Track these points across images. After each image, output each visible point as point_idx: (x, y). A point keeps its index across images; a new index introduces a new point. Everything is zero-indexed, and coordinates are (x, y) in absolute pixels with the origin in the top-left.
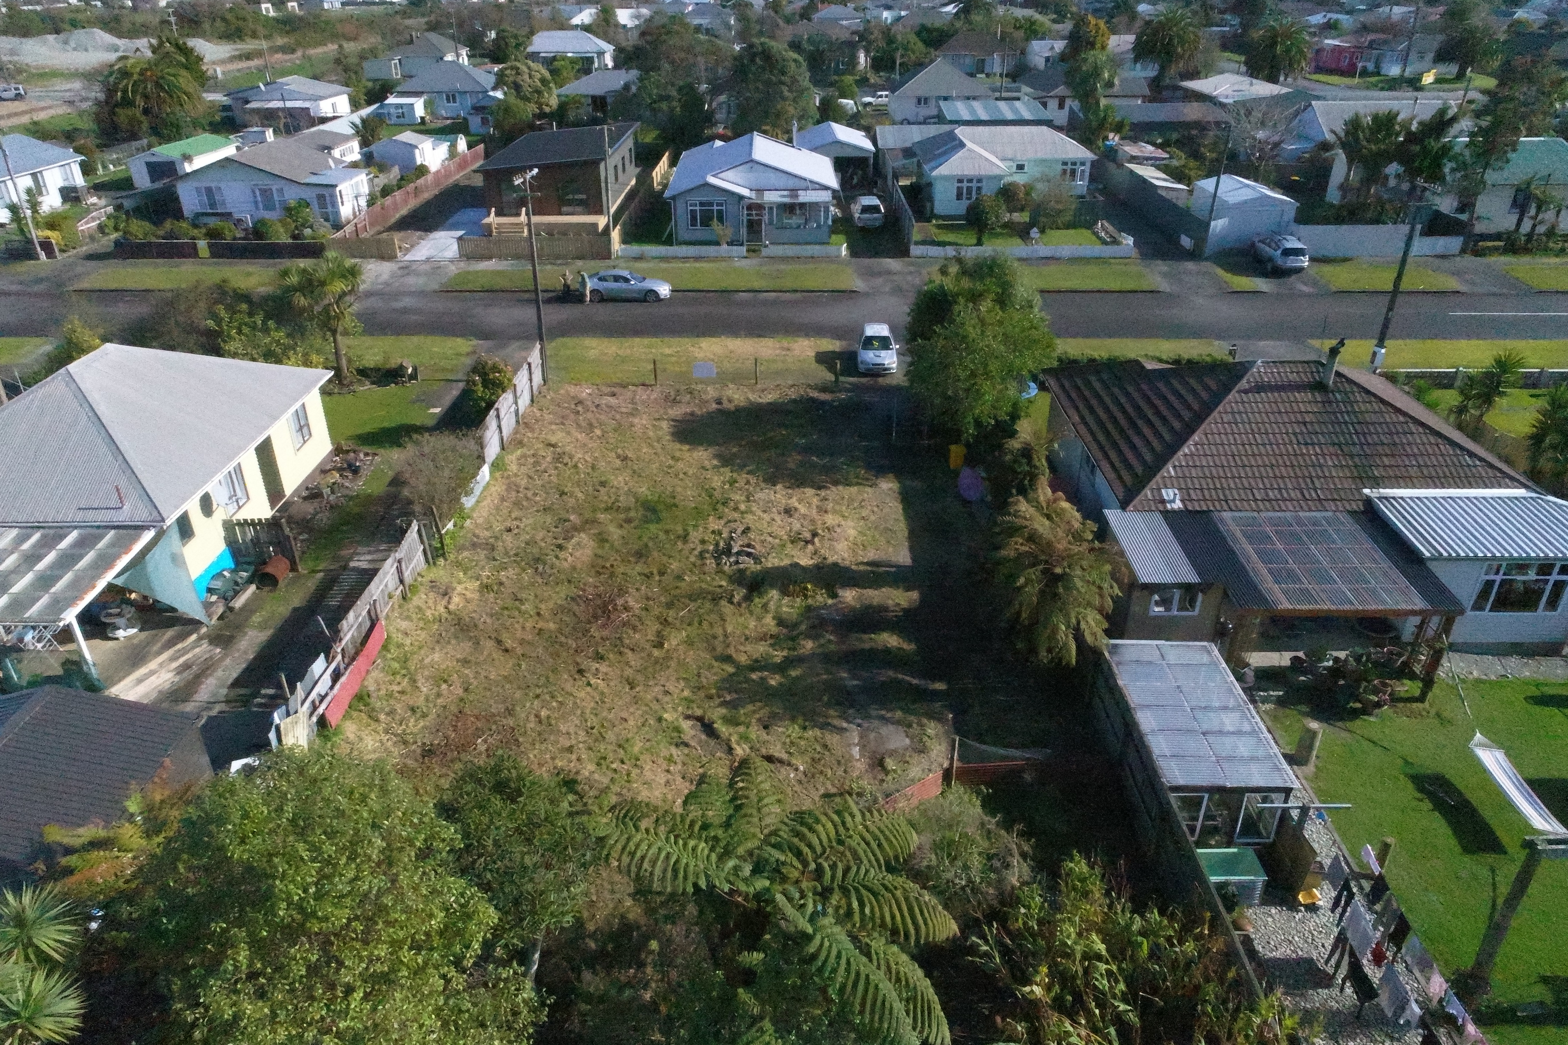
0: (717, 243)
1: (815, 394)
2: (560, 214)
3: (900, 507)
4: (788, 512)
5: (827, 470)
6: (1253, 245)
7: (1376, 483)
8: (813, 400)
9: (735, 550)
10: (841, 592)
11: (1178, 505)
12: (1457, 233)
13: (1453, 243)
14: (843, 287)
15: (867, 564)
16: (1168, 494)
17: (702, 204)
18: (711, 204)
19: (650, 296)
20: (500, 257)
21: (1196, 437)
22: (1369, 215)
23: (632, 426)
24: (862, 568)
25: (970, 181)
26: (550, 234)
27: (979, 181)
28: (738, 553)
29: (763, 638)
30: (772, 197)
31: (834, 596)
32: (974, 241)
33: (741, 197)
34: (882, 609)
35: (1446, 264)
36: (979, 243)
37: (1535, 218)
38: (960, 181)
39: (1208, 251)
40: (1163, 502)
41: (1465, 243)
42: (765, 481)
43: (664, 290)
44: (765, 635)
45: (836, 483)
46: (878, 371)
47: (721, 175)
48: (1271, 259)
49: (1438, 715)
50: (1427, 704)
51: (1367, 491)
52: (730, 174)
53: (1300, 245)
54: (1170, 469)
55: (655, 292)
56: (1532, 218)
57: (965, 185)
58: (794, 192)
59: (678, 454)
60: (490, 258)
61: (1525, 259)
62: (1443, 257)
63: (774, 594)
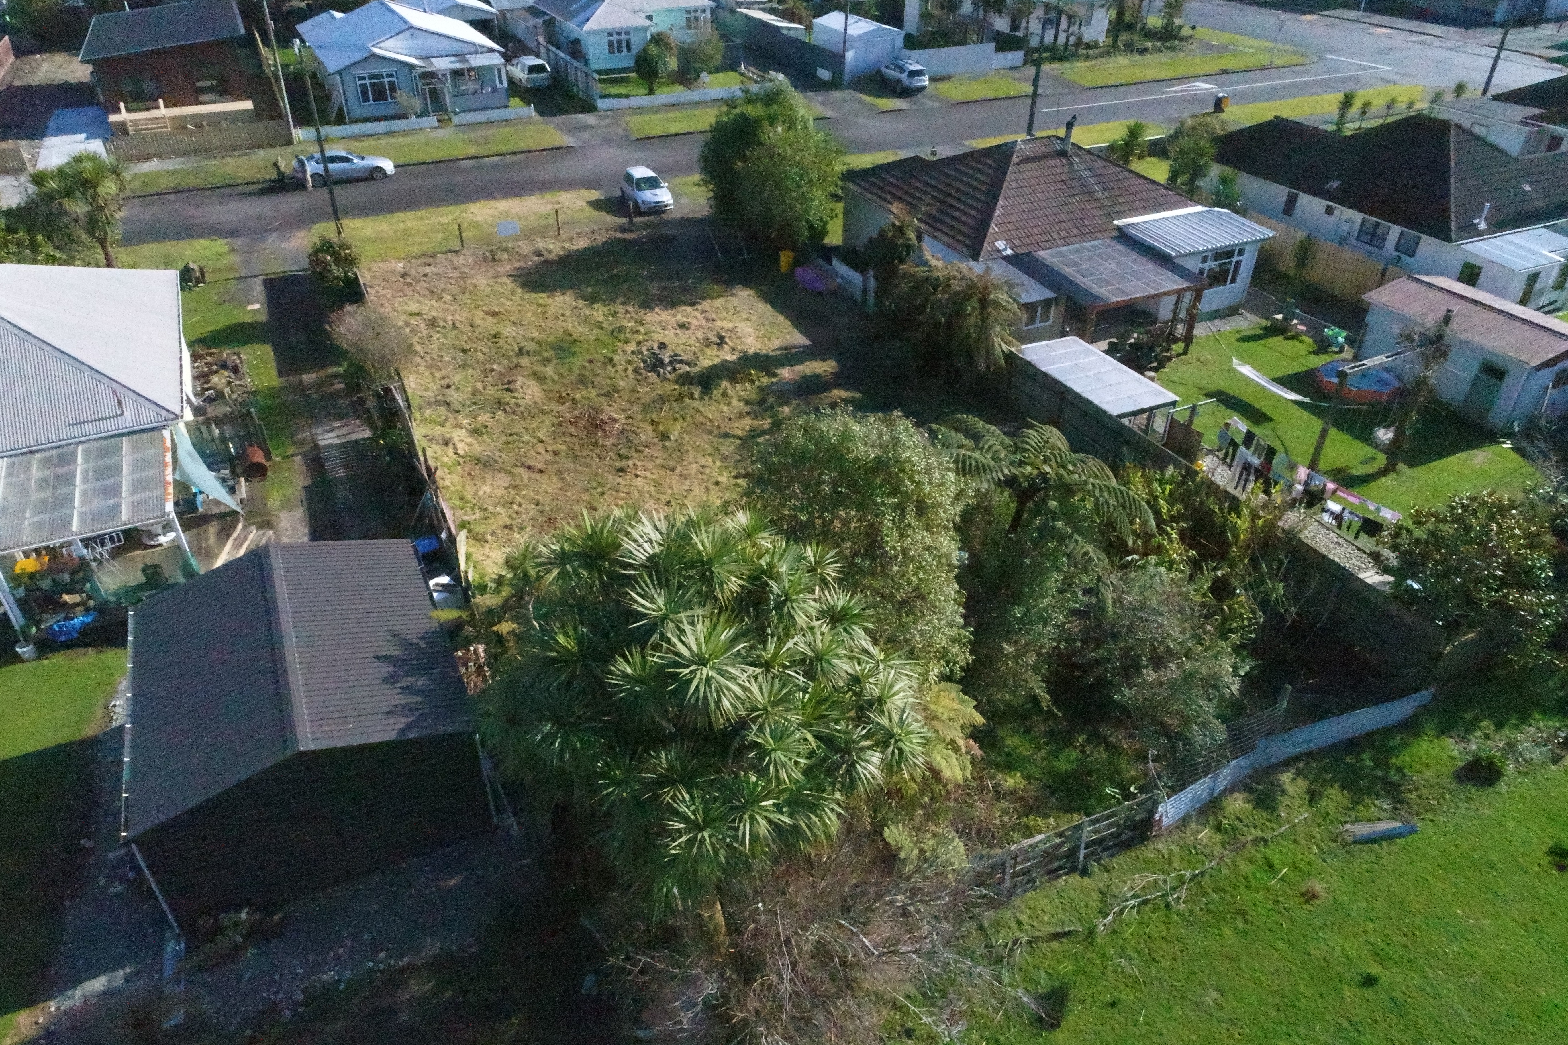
0: (404, 117)
1: (619, 235)
2: (200, 103)
3: (768, 306)
4: (683, 326)
5: (686, 290)
6: (879, 71)
7: (1121, 215)
8: (620, 240)
9: (667, 361)
10: (779, 371)
11: (1009, 252)
12: (1019, 48)
13: (1016, 57)
14: (557, 144)
15: (779, 349)
16: (1000, 244)
17: (371, 77)
18: (381, 76)
19: (375, 174)
20: (160, 156)
21: (1001, 202)
22: (957, 38)
23: (475, 286)
24: (778, 353)
25: (619, 34)
26: (199, 126)
27: (627, 33)
28: (670, 363)
29: (741, 416)
30: (443, 64)
31: (775, 375)
32: (646, 92)
33: (412, 67)
34: (816, 377)
35: (1017, 74)
36: (651, 92)
37: (1066, 31)
38: (610, 34)
39: (847, 78)
40: (999, 251)
41: (1026, 55)
42: (641, 307)
43: (388, 166)
44: (741, 413)
45: (703, 298)
46: (658, 209)
47: (382, 45)
48: (899, 81)
49: (1198, 360)
50: (1189, 356)
51: (1115, 222)
52: (390, 43)
53: (918, 67)
54: (993, 228)
55: (380, 169)
56: (1064, 31)
57: (615, 38)
58: (460, 56)
59: (541, 301)
60: (147, 158)
61: (1067, 65)
62: (1013, 68)
63: (725, 384)
